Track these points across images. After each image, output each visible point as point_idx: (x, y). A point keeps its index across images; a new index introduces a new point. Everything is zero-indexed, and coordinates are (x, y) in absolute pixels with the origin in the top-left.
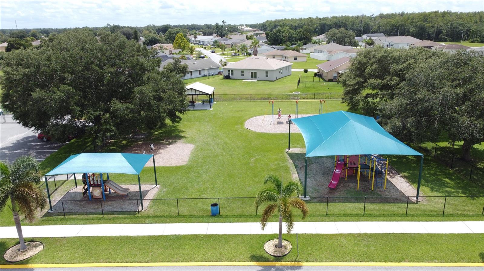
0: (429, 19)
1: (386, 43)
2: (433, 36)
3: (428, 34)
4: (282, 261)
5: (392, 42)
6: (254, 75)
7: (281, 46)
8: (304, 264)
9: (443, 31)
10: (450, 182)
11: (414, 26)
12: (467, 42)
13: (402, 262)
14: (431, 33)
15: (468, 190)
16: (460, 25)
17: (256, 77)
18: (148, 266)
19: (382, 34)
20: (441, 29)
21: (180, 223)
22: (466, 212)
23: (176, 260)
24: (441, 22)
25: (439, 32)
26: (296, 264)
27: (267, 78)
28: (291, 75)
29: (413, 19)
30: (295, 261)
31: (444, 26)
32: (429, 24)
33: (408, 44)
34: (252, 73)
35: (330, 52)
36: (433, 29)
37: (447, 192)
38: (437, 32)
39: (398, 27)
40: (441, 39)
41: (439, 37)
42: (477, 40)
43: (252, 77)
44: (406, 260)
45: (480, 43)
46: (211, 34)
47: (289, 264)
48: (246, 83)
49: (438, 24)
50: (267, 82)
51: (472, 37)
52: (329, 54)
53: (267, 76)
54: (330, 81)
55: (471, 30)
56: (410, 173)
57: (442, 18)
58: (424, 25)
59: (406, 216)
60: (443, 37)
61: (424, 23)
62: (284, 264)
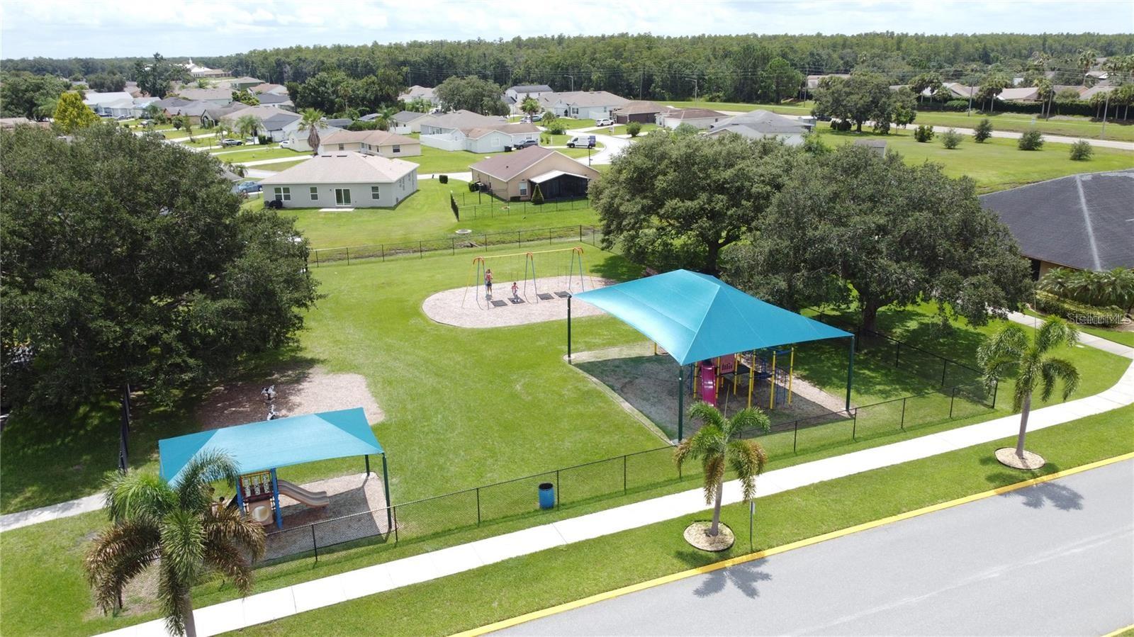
0: (625, 54)
1: (564, 107)
2: (638, 88)
3: (627, 85)
4: (732, 555)
5: (574, 104)
6: (343, 195)
7: (336, 118)
8: (767, 553)
9: (657, 79)
10: (874, 375)
11: (598, 68)
12: (702, 99)
13: (899, 513)
14: (633, 81)
15: (907, 384)
16: (686, 65)
17: (348, 200)
18: (507, 628)
19: (546, 87)
20: (652, 75)
21: (496, 535)
22: (928, 419)
23: (552, 602)
24: (650, 59)
25: (648, 81)
26: (756, 556)
27: (376, 202)
28: (418, 191)
29: (595, 53)
30: (752, 552)
31: (655, 68)
32: (627, 64)
33: (605, 108)
34: (338, 192)
35: (468, 133)
36: (637, 75)
37: (881, 392)
38: (643, 79)
39: (567, 69)
40: (654, 95)
41: (650, 91)
42: (719, 97)
43: (339, 200)
44: (904, 509)
45: (725, 101)
46: (119, 88)
47: (744, 558)
48: (330, 216)
49: (644, 65)
50: (380, 210)
51: (709, 90)
52: (467, 136)
53: (376, 196)
54: (515, 199)
55: (706, 77)
56: (806, 370)
57: (649, 52)
58: (619, 66)
59: (855, 442)
60: (658, 90)
61: (618, 62)
62: (737, 560)
